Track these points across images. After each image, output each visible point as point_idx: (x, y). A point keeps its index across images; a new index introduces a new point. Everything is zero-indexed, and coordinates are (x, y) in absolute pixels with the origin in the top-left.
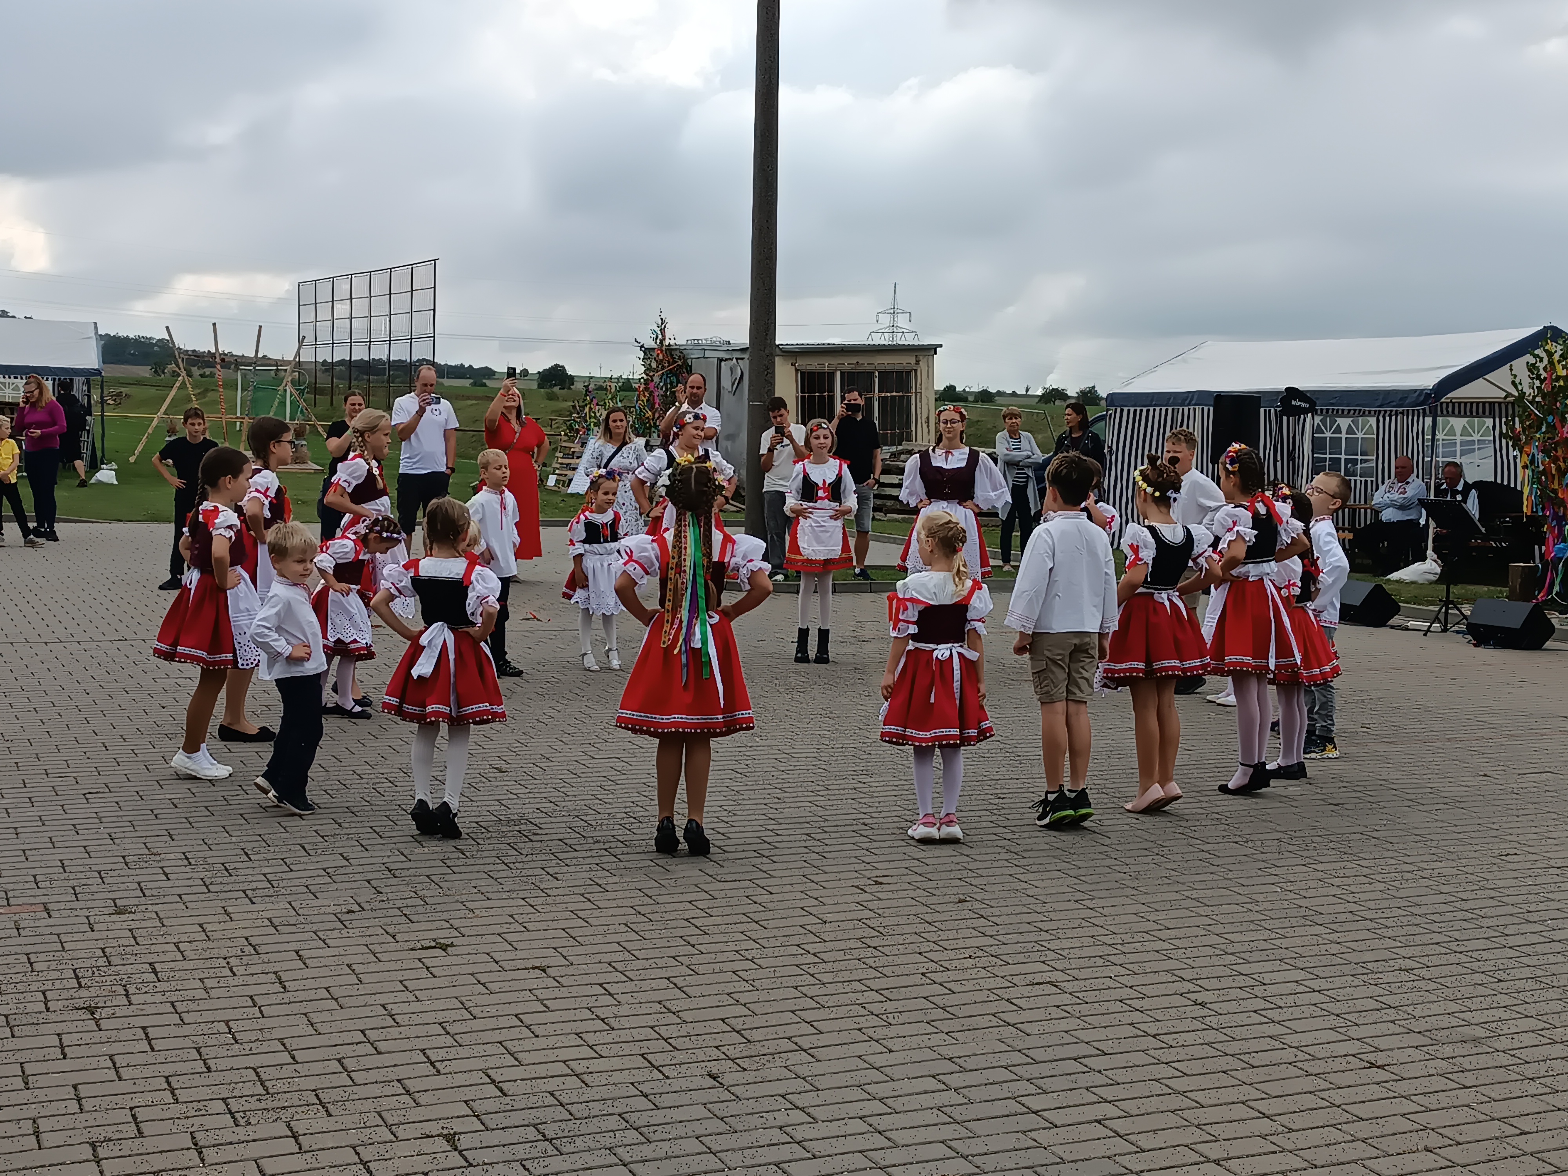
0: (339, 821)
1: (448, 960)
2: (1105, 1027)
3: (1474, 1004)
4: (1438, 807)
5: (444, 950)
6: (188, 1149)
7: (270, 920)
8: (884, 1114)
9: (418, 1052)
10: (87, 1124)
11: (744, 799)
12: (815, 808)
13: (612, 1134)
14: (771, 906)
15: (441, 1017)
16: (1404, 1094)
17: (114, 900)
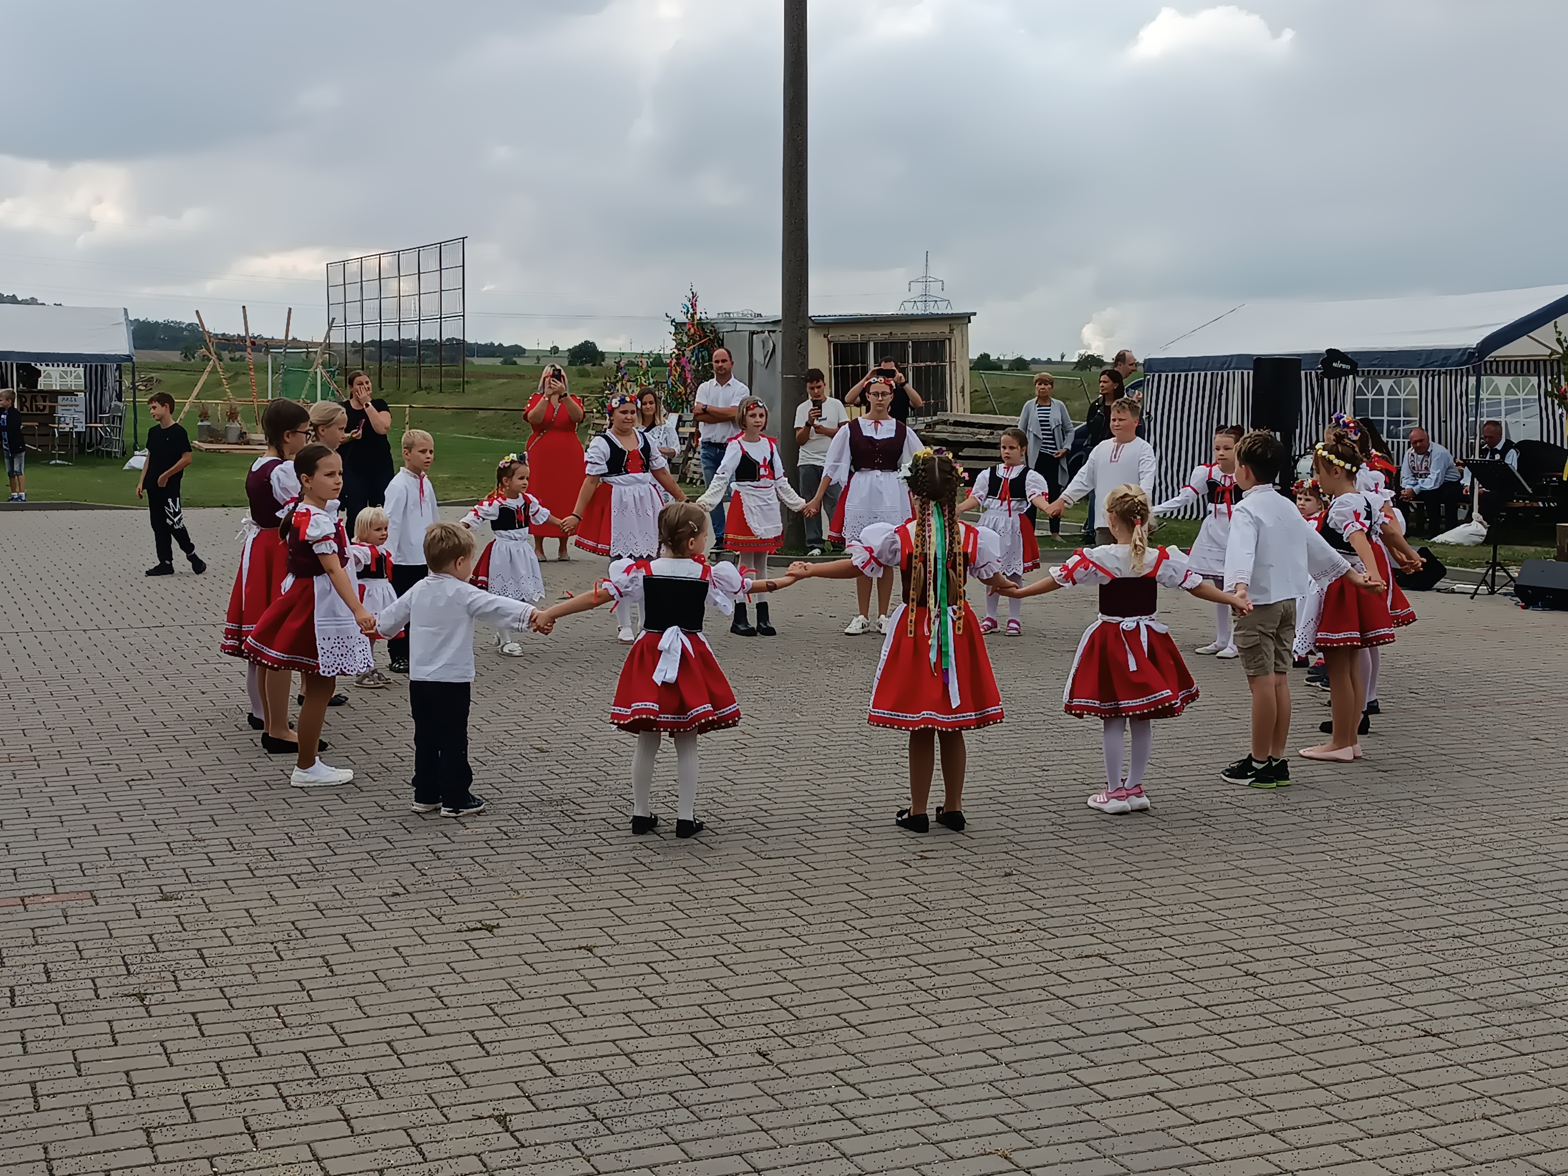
0: (381, 804)
1: (495, 942)
2: (1156, 999)
3: (1529, 971)
4: (1489, 771)
5: (490, 931)
6: (241, 1133)
7: (315, 904)
8: (935, 1090)
9: (467, 1033)
10: (140, 1110)
11: (786, 776)
12: (858, 783)
13: (663, 1113)
14: (815, 882)
15: (489, 998)
16: (1460, 1062)
17: (159, 886)
